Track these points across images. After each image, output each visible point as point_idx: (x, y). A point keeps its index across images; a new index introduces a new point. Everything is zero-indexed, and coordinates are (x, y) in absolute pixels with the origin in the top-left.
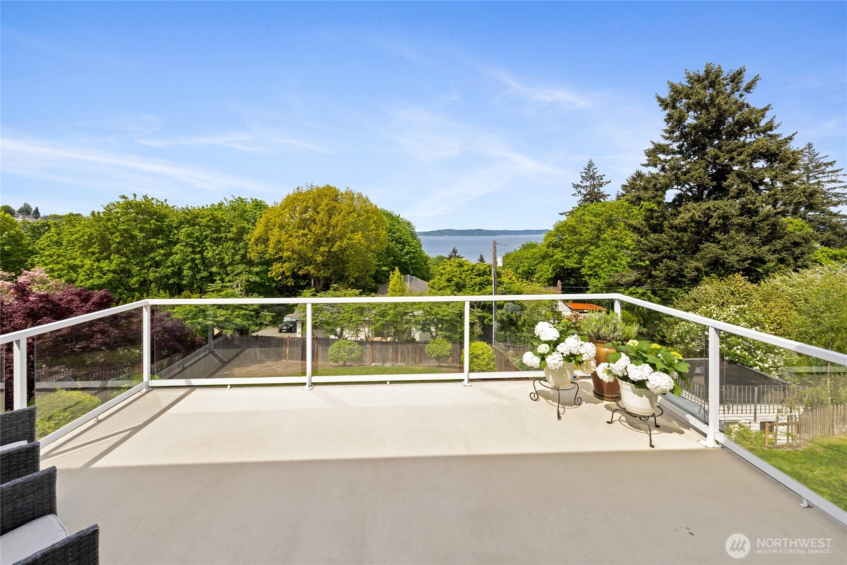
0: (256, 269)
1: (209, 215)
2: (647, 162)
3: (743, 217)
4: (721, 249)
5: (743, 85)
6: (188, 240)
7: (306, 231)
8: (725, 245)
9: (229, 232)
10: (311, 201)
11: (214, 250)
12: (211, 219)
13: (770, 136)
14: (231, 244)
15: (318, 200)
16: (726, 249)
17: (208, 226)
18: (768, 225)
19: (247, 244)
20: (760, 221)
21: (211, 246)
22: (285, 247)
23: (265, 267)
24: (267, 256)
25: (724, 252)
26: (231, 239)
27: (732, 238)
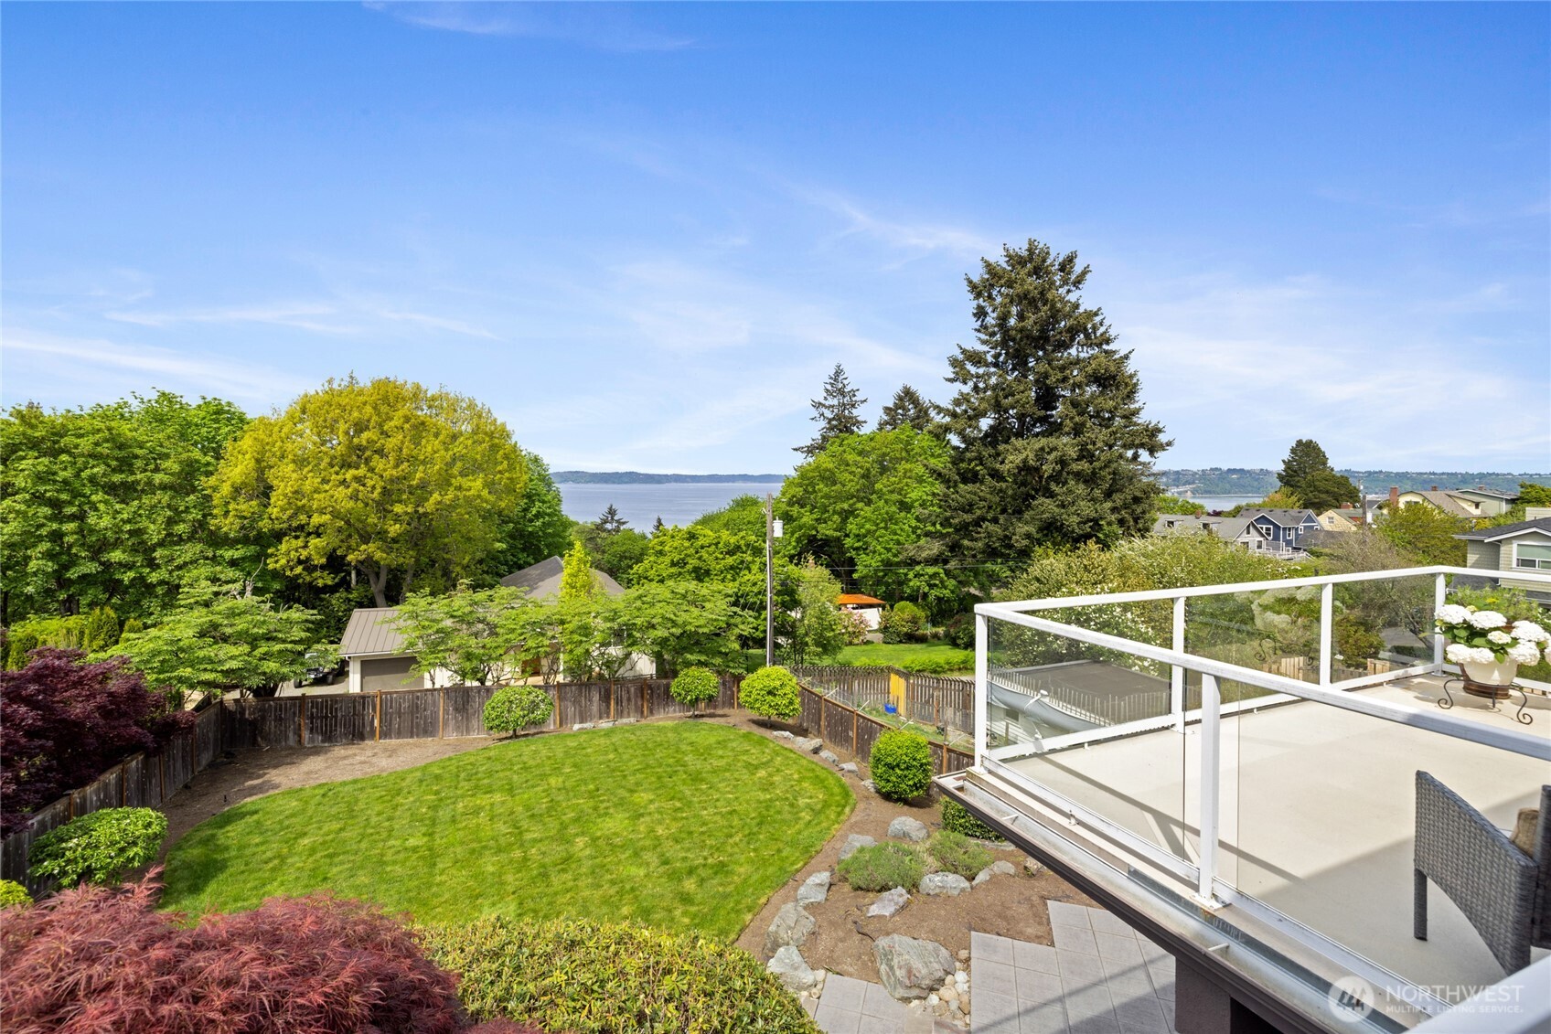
0: (229, 554)
1: (99, 431)
2: (952, 376)
4: (1057, 506)
5: (1073, 277)
6: (40, 489)
7: (362, 471)
8: (1063, 502)
9: (157, 470)
10: (368, 409)
11: (116, 512)
12: (104, 441)
13: (1106, 352)
14: (165, 498)
15: (383, 409)
16: (1064, 507)
17: (96, 457)
18: (1109, 474)
19: (208, 498)
20: (1100, 469)
21: (106, 502)
22: (315, 505)
23: (253, 549)
24: (265, 525)
25: (1063, 511)
26: (164, 487)
27: (1070, 492)
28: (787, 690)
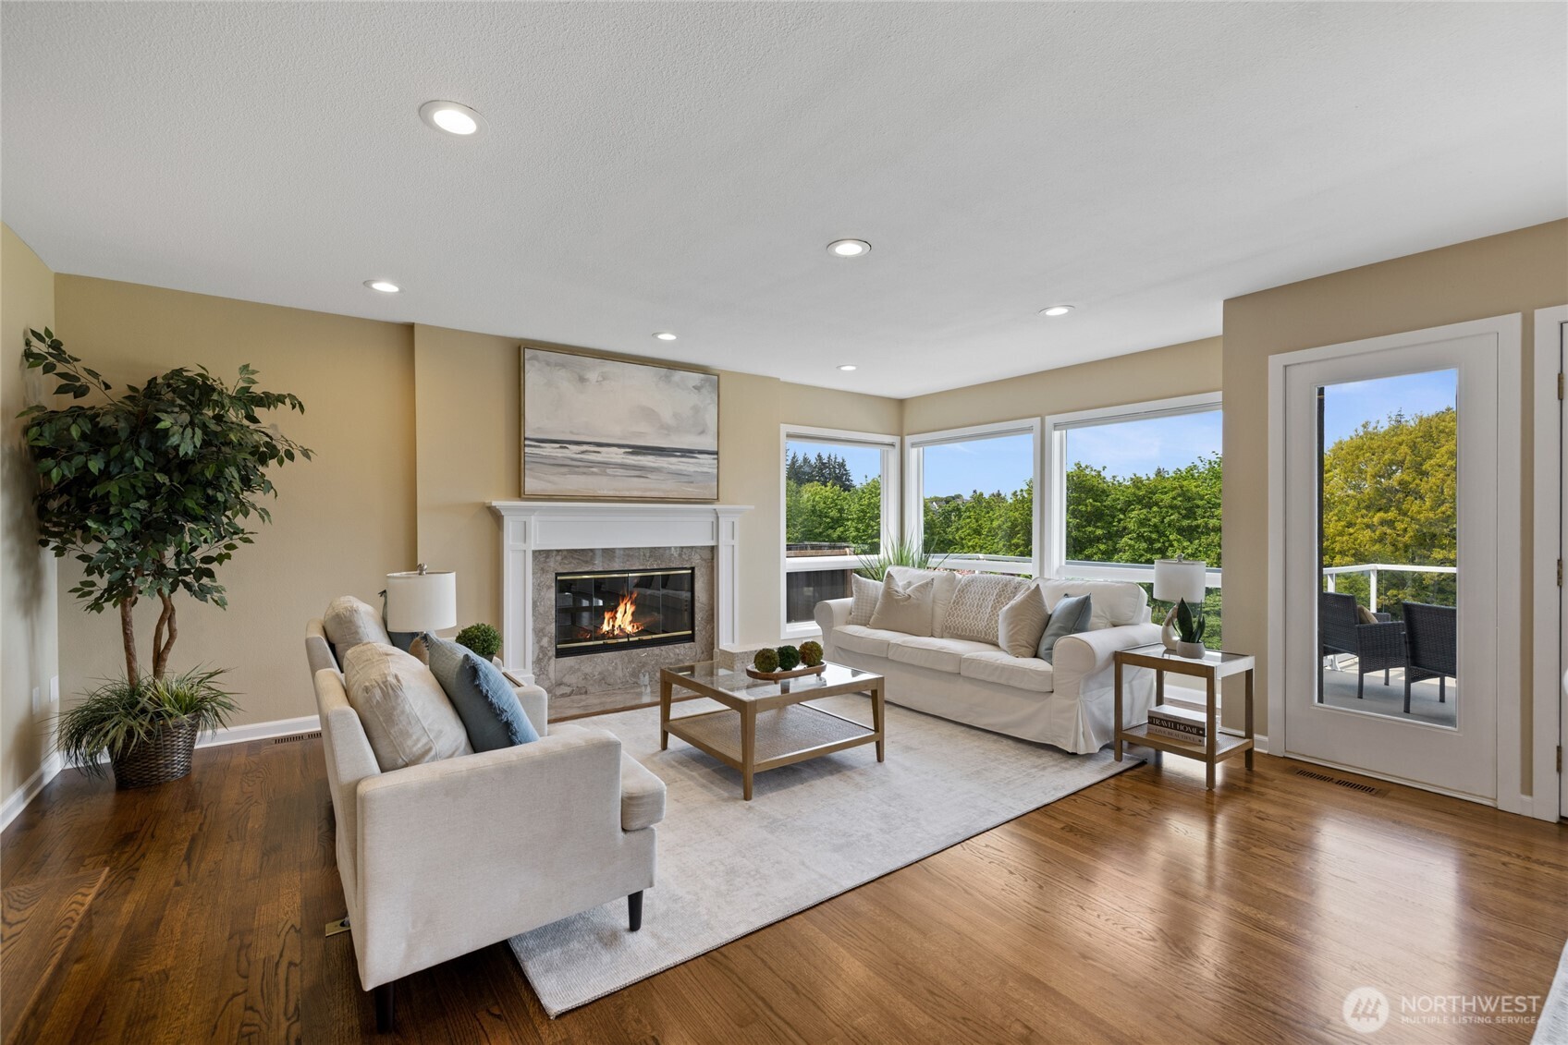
15: (1424, 447)
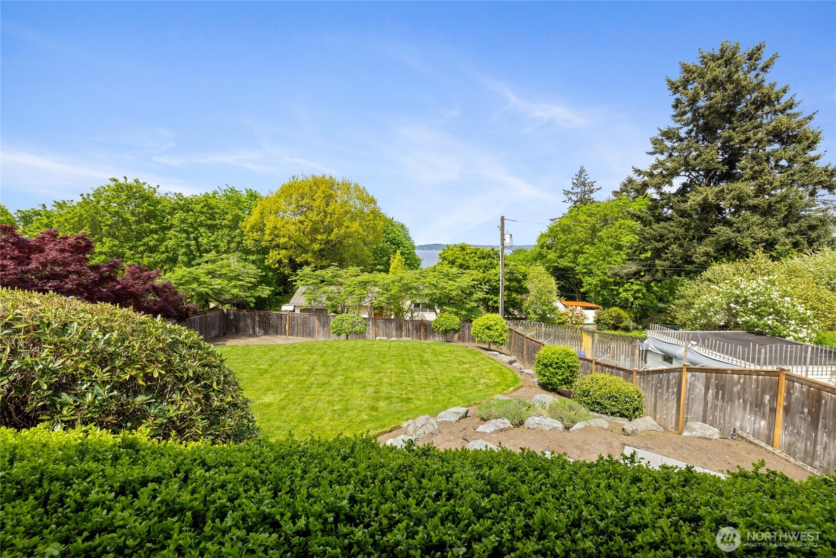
0: (252, 258)
1: (203, 202)
2: (653, 150)
3: (759, 199)
4: (733, 232)
5: (761, 63)
6: (183, 226)
7: (303, 218)
8: (738, 228)
9: (224, 219)
10: (307, 188)
11: (209, 237)
12: (205, 206)
13: (787, 115)
14: (226, 231)
16: (739, 232)
17: (202, 213)
18: (785, 206)
19: (243, 232)
20: (776, 202)
21: (206, 233)
22: (282, 233)
23: (259, 257)
24: (263, 244)
25: (737, 234)
26: (226, 226)
28: (497, 327)
